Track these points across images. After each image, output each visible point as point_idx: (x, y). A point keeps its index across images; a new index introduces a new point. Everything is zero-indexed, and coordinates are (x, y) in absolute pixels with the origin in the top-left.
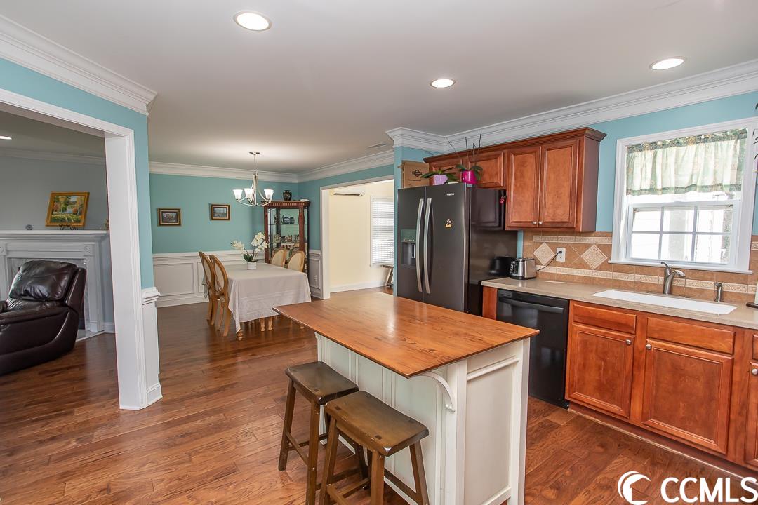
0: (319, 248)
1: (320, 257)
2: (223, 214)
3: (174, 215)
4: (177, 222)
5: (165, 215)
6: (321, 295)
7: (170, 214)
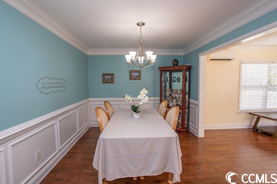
0: (197, 99)
1: (197, 106)
2: (137, 76)
3: (110, 77)
4: (112, 81)
5: (106, 77)
6: (197, 134)
7: (109, 77)
